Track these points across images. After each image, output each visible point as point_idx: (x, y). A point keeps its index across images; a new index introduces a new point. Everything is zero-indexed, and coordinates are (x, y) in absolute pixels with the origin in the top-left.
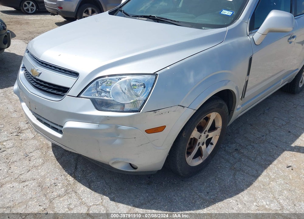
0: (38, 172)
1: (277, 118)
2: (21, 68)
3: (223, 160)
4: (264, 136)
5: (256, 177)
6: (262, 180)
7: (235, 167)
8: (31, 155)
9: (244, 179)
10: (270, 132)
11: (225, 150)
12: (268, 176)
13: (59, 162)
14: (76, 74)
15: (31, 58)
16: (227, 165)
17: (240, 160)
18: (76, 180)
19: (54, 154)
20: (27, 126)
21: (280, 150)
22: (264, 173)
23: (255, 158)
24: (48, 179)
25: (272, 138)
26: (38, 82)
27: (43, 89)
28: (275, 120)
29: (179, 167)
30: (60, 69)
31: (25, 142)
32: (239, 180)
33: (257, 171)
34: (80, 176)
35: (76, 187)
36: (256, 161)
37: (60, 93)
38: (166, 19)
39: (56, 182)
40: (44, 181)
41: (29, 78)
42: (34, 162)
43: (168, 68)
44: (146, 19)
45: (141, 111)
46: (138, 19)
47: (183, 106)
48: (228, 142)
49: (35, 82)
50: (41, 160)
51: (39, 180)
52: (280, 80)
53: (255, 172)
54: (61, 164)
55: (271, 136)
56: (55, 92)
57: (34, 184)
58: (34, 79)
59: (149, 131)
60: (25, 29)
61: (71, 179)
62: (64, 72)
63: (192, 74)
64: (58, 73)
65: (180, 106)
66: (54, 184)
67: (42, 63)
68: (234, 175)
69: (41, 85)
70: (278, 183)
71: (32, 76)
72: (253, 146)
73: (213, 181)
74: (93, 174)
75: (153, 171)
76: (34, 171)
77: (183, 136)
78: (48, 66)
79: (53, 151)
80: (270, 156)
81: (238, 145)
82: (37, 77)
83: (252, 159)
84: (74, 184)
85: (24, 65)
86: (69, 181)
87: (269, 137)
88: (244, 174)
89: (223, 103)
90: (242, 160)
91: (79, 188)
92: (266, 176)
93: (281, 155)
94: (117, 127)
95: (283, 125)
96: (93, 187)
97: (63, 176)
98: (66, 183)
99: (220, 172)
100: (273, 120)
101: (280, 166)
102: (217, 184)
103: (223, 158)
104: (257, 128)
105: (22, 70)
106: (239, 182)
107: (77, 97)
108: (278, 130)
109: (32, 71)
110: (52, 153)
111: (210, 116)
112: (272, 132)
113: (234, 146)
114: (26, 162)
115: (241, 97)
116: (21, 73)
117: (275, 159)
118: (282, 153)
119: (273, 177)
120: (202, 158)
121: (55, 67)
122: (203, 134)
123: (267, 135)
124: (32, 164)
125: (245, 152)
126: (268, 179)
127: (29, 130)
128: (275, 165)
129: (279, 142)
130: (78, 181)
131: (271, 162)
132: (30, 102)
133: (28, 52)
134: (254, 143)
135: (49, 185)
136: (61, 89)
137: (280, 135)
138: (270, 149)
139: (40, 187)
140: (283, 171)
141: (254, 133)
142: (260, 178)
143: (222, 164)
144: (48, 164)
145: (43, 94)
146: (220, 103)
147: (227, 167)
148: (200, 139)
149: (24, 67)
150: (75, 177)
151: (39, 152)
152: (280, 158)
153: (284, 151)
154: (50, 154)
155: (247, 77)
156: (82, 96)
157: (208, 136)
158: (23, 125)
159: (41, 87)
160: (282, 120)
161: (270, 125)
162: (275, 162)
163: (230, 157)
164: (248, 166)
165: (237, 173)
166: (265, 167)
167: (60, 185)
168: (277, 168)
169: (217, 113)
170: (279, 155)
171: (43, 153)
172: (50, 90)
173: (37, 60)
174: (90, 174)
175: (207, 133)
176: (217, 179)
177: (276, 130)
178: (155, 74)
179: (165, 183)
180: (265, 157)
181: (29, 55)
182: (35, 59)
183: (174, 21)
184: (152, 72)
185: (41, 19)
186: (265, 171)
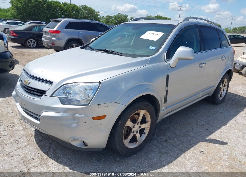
0: (22, 151)
1: (200, 120)
2: (18, 80)
3: (155, 146)
4: (188, 132)
5: (176, 158)
6: (180, 160)
7: (162, 151)
8: (19, 140)
9: (167, 159)
10: (193, 129)
11: (157, 140)
12: (185, 157)
13: (38, 145)
14: (51, 83)
15: (26, 74)
16: (157, 150)
17: (167, 147)
18: (48, 156)
19: (35, 140)
20: (19, 122)
21: (198, 141)
22: (183, 155)
23: (178, 146)
24: (29, 156)
25: (193, 133)
26: (28, 88)
27: (31, 92)
28: (198, 122)
29: (118, 147)
30: (42, 80)
31: (16, 132)
32: (163, 159)
33: (177, 154)
34: (51, 154)
35: (47, 161)
36: (178, 148)
37: (41, 94)
38: (115, 52)
39: (34, 157)
40: (26, 157)
41: (23, 86)
42: (21, 145)
43: (108, 79)
44: (102, 51)
45: (89, 105)
46: (98, 52)
47: (117, 103)
48: (161, 135)
49: (26, 88)
50: (26, 143)
51: (23, 156)
52: (200, 93)
53: (176, 155)
54: (39, 146)
55: (193, 132)
56: (38, 94)
57: (19, 158)
58: (26, 87)
59: (95, 118)
60: (27, 59)
61: (44, 156)
62: (44, 81)
63: (123, 83)
64: (41, 82)
65: (116, 102)
66: (33, 159)
67: (32, 76)
68: (160, 156)
69: (30, 90)
70: (191, 162)
71: (25, 85)
72: (178, 138)
73: (144, 160)
74: (60, 153)
75: (100, 149)
76: (20, 151)
77: (119, 124)
78: (35, 78)
79: (35, 138)
80: (189, 145)
81: (168, 137)
82: (28, 85)
83: (176, 146)
84: (46, 159)
85: (20, 79)
86: (43, 157)
87: (191, 132)
88: (168, 156)
89: (149, 104)
90: (168, 147)
91: (49, 162)
92: (183, 157)
93: (198, 144)
94: (73, 115)
95: (203, 125)
96: (59, 161)
97: (39, 154)
98: (41, 158)
99: (151, 154)
100: (197, 121)
101: (195, 151)
102: (147, 162)
103: (155, 145)
104: (184, 126)
105: (19, 82)
106: (163, 161)
107: (51, 96)
108: (199, 128)
109: (25, 81)
110: (34, 139)
111: (140, 112)
112: (194, 129)
113: (164, 138)
114: (15, 145)
115: (163, 102)
116: (19, 83)
117: (193, 147)
118: (198, 143)
119: (188, 158)
120: (137, 143)
121: (39, 79)
122: (136, 125)
123: (190, 131)
124: (19, 146)
125: (172, 142)
126: (184, 159)
127: (20, 124)
128: (191, 151)
129: (198, 136)
130: (49, 157)
131: (189, 149)
132: (21, 101)
133: (24, 71)
134: (179, 136)
135: (29, 159)
136: (42, 92)
137: (200, 131)
138: (190, 141)
139: (23, 160)
140: (196, 155)
141: (181, 130)
142: (178, 159)
143: (153, 149)
144: (30, 146)
145: (30, 95)
146: (146, 103)
147: (156, 151)
148: (134, 128)
149: (20, 80)
150: (48, 155)
151: (25, 139)
152: (196, 146)
153: (200, 141)
154: (32, 140)
155: (166, 88)
156: (53, 95)
157: (140, 127)
158: (16, 121)
159: (30, 91)
160: (203, 121)
161: (194, 125)
162: (192, 149)
163: (160, 144)
164: (172, 151)
165: (163, 155)
166: (184, 151)
167: (36, 160)
168: (192, 153)
169: (145, 111)
170: (196, 144)
171: (27, 139)
172: (35, 93)
173: (29, 75)
174: (59, 153)
175: (139, 125)
176: (147, 159)
177: (197, 128)
178: (99, 83)
179: (110, 160)
180: (185, 145)
181: (24, 72)
182: (28, 74)
183: (120, 53)
184: (98, 81)
185: (39, 52)
186: (184, 154)
